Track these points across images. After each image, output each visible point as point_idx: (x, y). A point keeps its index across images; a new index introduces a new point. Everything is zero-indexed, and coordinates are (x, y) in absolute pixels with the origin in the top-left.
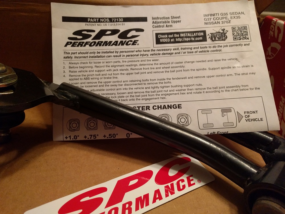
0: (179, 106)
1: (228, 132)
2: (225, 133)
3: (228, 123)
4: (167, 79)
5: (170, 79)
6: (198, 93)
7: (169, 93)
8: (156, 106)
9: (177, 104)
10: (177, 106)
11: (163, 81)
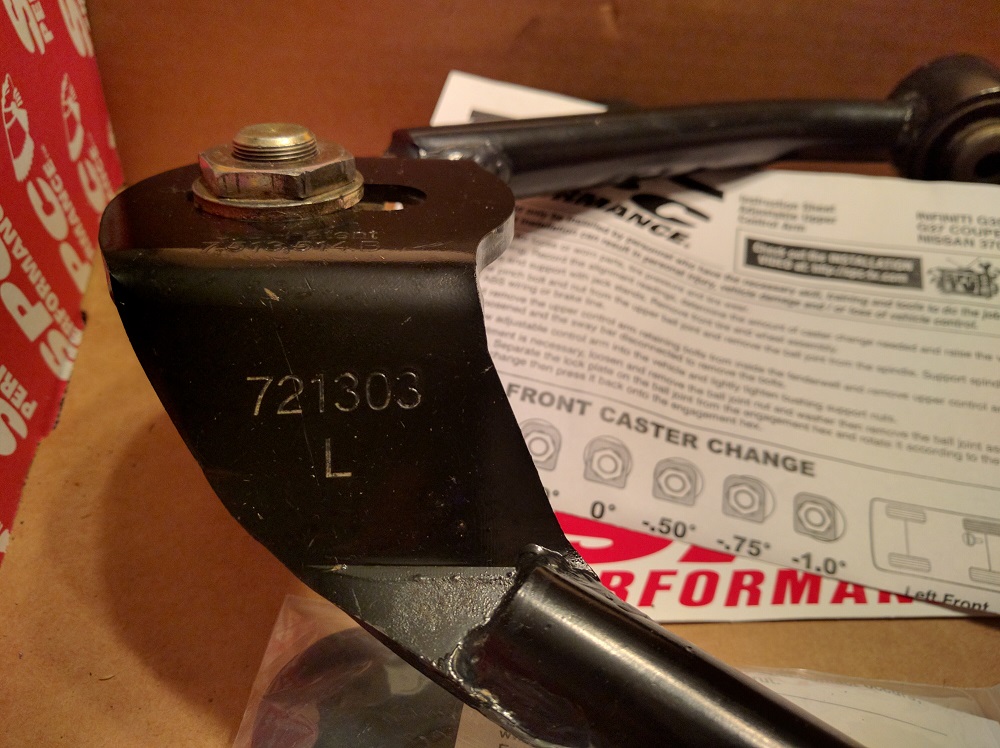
0: (806, 468)
1: (986, 606)
2: (977, 607)
3: (990, 571)
4: (772, 371)
5: (780, 374)
6: (878, 443)
7: (771, 413)
8: (720, 442)
9: (800, 457)
10: (799, 464)
11: (757, 374)
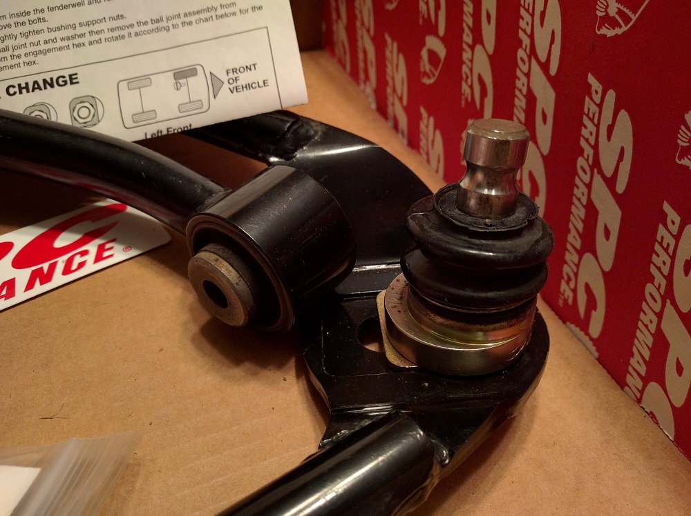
0: (73, 80)
1: (190, 126)
2: (186, 129)
3: (190, 102)
4: (36, 11)
5: (42, 11)
6: (117, 38)
8: (14, 87)
9: (66, 73)
10: (67, 79)
11: (25, 19)
